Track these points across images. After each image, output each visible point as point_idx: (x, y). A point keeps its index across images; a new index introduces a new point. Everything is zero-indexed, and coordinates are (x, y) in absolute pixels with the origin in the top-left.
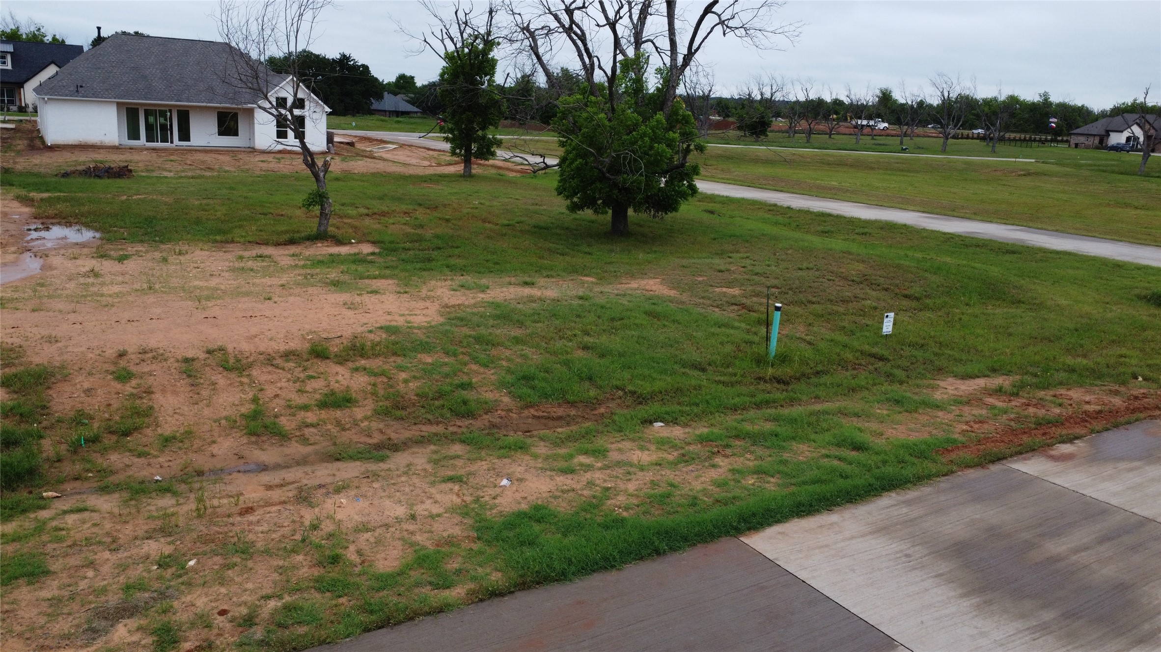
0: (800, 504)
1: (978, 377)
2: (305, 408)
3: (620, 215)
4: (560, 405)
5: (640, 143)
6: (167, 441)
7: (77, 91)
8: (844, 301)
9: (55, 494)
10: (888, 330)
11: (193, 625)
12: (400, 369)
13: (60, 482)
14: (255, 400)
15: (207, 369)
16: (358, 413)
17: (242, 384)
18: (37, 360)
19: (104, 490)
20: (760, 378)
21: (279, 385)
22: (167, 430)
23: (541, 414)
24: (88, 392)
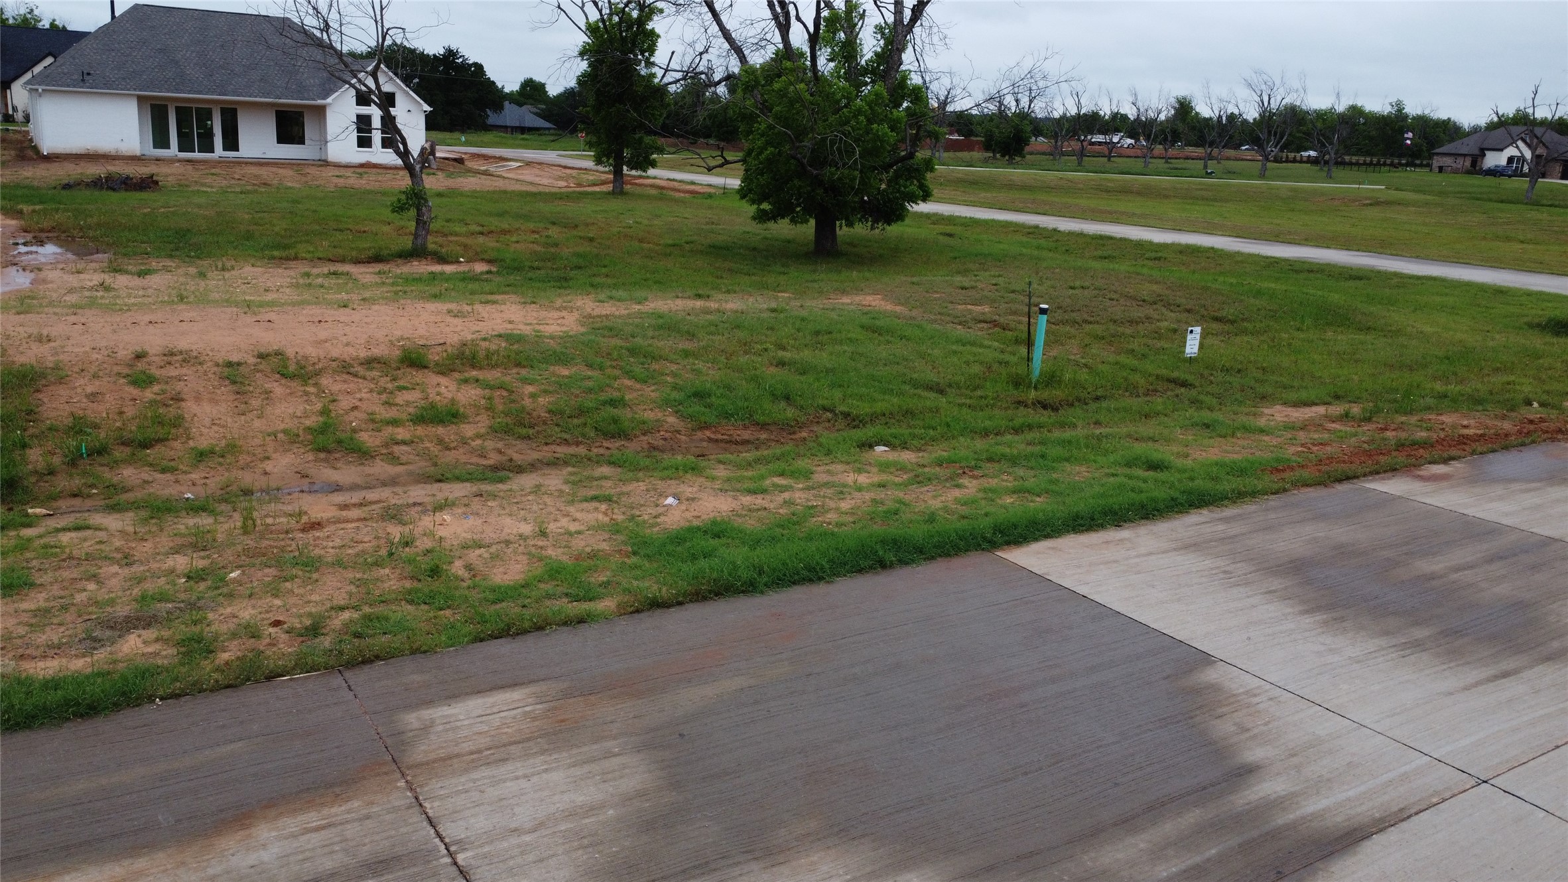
0: (1077, 517)
1: (1316, 404)
2: (394, 422)
3: (825, 231)
4: (745, 427)
5: (853, 123)
6: (202, 456)
7: (83, 80)
8: (1131, 322)
9: (44, 511)
10: (1194, 351)
11: (234, 635)
12: (526, 381)
13: (53, 498)
14: (325, 412)
15: (258, 375)
16: (468, 430)
17: (307, 394)
18: (21, 359)
19: (114, 508)
20: (1019, 403)
21: (358, 396)
22: (203, 444)
23: (720, 437)
24: (93, 397)
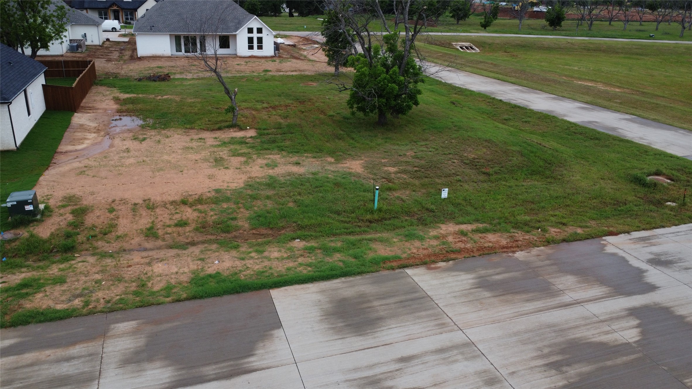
0: (301, 280)
2: (169, 226)
4: (266, 229)
6: (118, 237)
7: (151, 29)
9: (79, 255)
10: (445, 196)
11: (95, 301)
12: (212, 210)
13: (81, 251)
14: (153, 222)
15: (141, 208)
16: (188, 229)
17: (151, 215)
18: (85, 203)
19: (93, 255)
21: (164, 216)
22: (119, 233)
23: (257, 232)
24: (98, 217)
